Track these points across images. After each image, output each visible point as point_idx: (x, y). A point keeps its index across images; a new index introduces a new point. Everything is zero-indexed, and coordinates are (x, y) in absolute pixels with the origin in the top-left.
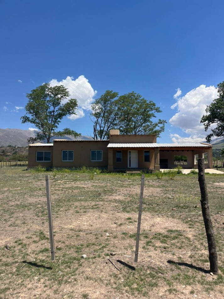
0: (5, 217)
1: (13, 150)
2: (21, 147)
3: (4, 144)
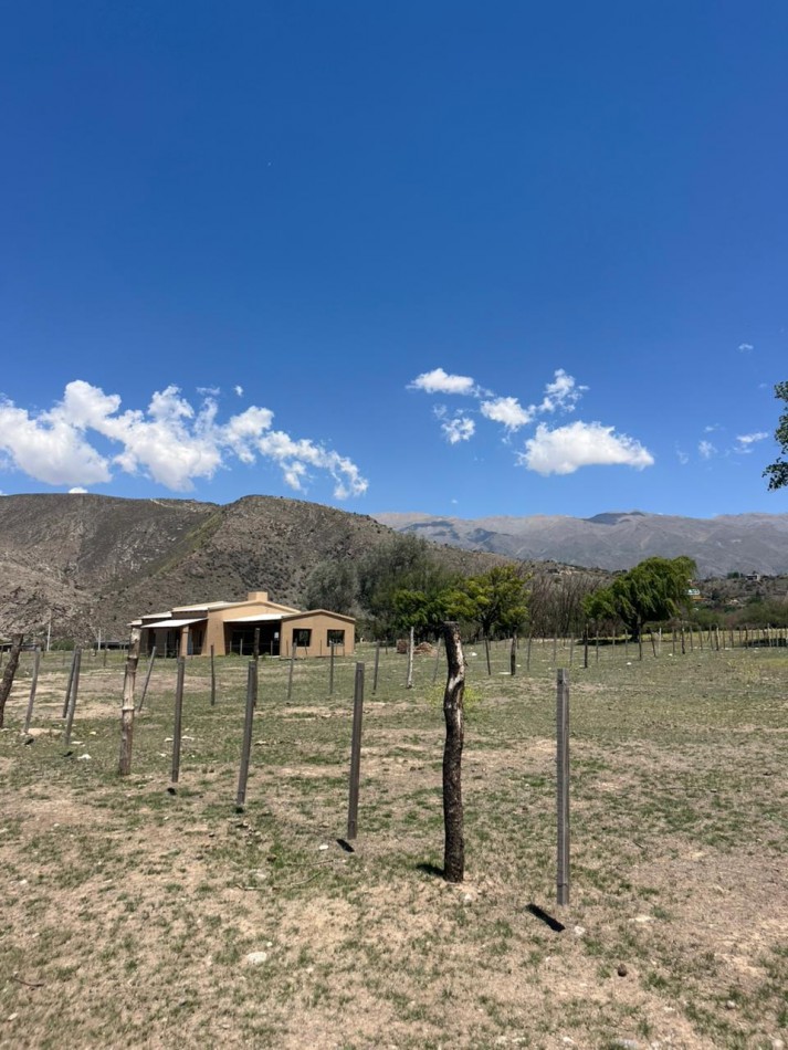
0: (771, 832)
1: (749, 588)
2: (774, 575)
3: (714, 569)
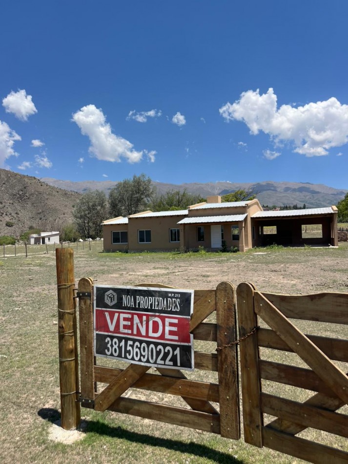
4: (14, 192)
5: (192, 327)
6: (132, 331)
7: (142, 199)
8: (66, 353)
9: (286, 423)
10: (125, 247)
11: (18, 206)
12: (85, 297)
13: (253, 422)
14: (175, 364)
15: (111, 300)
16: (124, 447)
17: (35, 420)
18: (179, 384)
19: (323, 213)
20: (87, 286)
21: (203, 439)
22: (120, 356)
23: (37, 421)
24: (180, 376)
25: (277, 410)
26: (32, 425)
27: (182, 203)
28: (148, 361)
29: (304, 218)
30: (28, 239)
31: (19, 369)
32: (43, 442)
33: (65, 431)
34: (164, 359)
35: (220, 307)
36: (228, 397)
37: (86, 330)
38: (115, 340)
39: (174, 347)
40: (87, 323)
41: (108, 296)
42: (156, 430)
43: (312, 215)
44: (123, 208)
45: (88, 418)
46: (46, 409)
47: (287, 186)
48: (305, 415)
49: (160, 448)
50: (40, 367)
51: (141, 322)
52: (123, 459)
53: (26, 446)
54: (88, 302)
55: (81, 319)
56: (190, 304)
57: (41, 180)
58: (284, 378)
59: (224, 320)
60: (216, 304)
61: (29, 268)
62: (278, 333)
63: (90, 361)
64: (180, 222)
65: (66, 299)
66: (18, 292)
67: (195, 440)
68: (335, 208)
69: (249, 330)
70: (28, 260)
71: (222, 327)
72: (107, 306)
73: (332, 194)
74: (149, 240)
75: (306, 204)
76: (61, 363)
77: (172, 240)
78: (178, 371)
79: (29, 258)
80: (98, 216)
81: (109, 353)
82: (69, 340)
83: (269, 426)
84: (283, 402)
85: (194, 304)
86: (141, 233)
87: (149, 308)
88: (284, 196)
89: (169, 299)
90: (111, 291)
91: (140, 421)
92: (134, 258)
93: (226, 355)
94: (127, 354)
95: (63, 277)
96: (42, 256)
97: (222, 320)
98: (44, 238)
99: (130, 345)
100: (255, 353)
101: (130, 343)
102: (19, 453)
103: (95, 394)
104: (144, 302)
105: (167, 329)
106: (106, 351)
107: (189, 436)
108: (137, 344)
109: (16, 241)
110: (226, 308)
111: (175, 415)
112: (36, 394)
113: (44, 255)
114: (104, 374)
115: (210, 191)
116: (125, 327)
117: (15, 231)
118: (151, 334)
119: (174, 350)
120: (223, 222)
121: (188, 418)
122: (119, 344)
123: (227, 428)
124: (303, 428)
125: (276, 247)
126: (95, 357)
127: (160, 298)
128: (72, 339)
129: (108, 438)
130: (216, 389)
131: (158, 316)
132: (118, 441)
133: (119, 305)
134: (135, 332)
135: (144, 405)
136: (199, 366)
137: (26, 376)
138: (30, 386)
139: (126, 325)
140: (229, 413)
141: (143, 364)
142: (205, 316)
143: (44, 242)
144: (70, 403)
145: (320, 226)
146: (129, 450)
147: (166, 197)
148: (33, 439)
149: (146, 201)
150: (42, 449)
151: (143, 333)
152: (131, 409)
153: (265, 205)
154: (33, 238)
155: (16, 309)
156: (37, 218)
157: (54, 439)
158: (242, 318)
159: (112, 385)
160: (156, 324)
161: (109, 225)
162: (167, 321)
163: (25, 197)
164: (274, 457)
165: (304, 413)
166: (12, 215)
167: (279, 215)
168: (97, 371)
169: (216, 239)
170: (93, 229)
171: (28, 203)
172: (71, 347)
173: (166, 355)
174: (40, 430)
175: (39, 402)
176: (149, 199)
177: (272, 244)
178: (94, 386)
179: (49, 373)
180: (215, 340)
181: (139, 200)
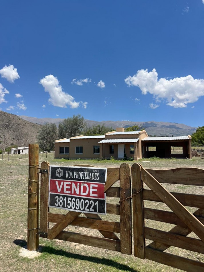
4: (3, 123)
5: (106, 189)
6: (71, 192)
7: (78, 129)
8: (32, 205)
9: (158, 244)
10: (67, 156)
11: (5, 132)
12: (44, 173)
13: (139, 244)
14: (95, 211)
15: (60, 174)
16: (64, 260)
17: (12, 245)
18: (97, 223)
19: (183, 139)
20: (46, 166)
21: (110, 257)
22: (63, 206)
23: (13, 246)
24: (98, 218)
25: (153, 236)
26: (10, 248)
27: (101, 132)
28: (80, 209)
29: (172, 141)
30: (10, 151)
31: (3, 219)
32: (16, 257)
33: (29, 251)
34: (89, 208)
35: (122, 177)
36: (125, 230)
37: (45, 192)
38: (61, 197)
39: (95, 201)
40: (45, 187)
41: (58, 172)
42: (83, 252)
43: (177, 140)
44: (67, 134)
45: (43, 245)
46: (18, 240)
47: (163, 124)
48: (169, 239)
49: (85, 261)
50: (15, 218)
51: (77, 187)
52: (63, 267)
53: (6, 259)
54: (46, 175)
55: (42, 185)
56: (105, 176)
57: (19, 117)
58: (157, 217)
59: (124, 185)
60: (120, 176)
61: (10, 166)
62: (154, 192)
63: (46, 210)
64: (100, 142)
65: (33, 174)
66: (3, 179)
67: (105, 257)
68: (190, 136)
69: (138, 190)
70: (10, 162)
71: (123, 189)
72: (57, 178)
73: (189, 130)
74: (81, 152)
75: (173, 135)
76: (29, 211)
77: (95, 153)
78: (97, 215)
79: (10, 161)
80: (52, 138)
81: (57, 205)
82: (34, 198)
83: (148, 246)
84: (156, 231)
85: (107, 176)
86: (77, 148)
87: (81, 178)
88: (161, 130)
89: (93, 173)
90: (60, 169)
91: (73, 247)
92: (73, 162)
93: (124, 205)
94: (68, 205)
95: (32, 161)
96: (18, 160)
97: (123, 185)
98: (20, 151)
99: (70, 200)
100: (141, 203)
101: (70, 199)
102: (2, 263)
103: (48, 230)
104: (78, 175)
105: (92, 190)
106: (56, 203)
107: (102, 255)
108: (74, 199)
109: (3, 152)
110: (125, 178)
111: (94, 241)
112: (12, 232)
113: (19, 160)
114: (54, 218)
115: (118, 126)
116: (67, 189)
117: (2, 146)
118: (82, 193)
119: (95, 202)
120: (125, 143)
121: (102, 243)
122: (63, 200)
123: (125, 248)
124: (168, 246)
125: (155, 158)
126: (49, 208)
127: (88, 173)
128: (36, 197)
129: (55, 256)
130: (119, 225)
131: (86, 183)
132: (61, 257)
133: (64, 177)
134: (73, 193)
135: (76, 235)
136: (108, 212)
137: (7, 223)
138: (9, 228)
139: (68, 189)
140: (126, 239)
141: (76, 211)
142: (114, 182)
143: (19, 153)
144: (33, 235)
145: (182, 148)
146: (67, 262)
147: (92, 128)
148: (10, 255)
149: (81, 130)
150: (15, 260)
151: (78, 193)
152: (69, 238)
153: (150, 135)
154: (13, 150)
155: (2, 188)
156: (16, 139)
157: (22, 255)
158: (134, 183)
159: (58, 223)
160: (85, 188)
161: (58, 143)
162: (92, 186)
163: (10, 127)
164: (151, 267)
165: (168, 238)
166: (1, 136)
167: (157, 140)
168: (50, 216)
169: (121, 153)
170: (49, 146)
171: (11, 130)
172: (35, 201)
173: (90, 205)
174: (14, 250)
175: (14, 236)
176: (82, 129)
177: (153, 156)
178: (47, 224)
179: (21, 221)
180: (118, 196)
181: (76, 130)
